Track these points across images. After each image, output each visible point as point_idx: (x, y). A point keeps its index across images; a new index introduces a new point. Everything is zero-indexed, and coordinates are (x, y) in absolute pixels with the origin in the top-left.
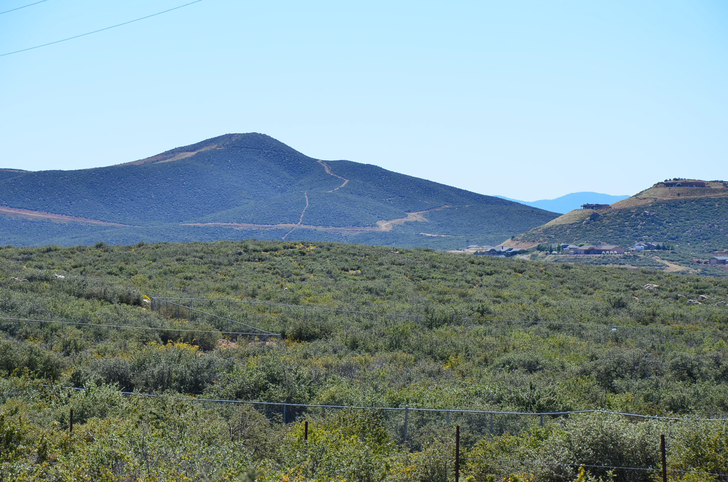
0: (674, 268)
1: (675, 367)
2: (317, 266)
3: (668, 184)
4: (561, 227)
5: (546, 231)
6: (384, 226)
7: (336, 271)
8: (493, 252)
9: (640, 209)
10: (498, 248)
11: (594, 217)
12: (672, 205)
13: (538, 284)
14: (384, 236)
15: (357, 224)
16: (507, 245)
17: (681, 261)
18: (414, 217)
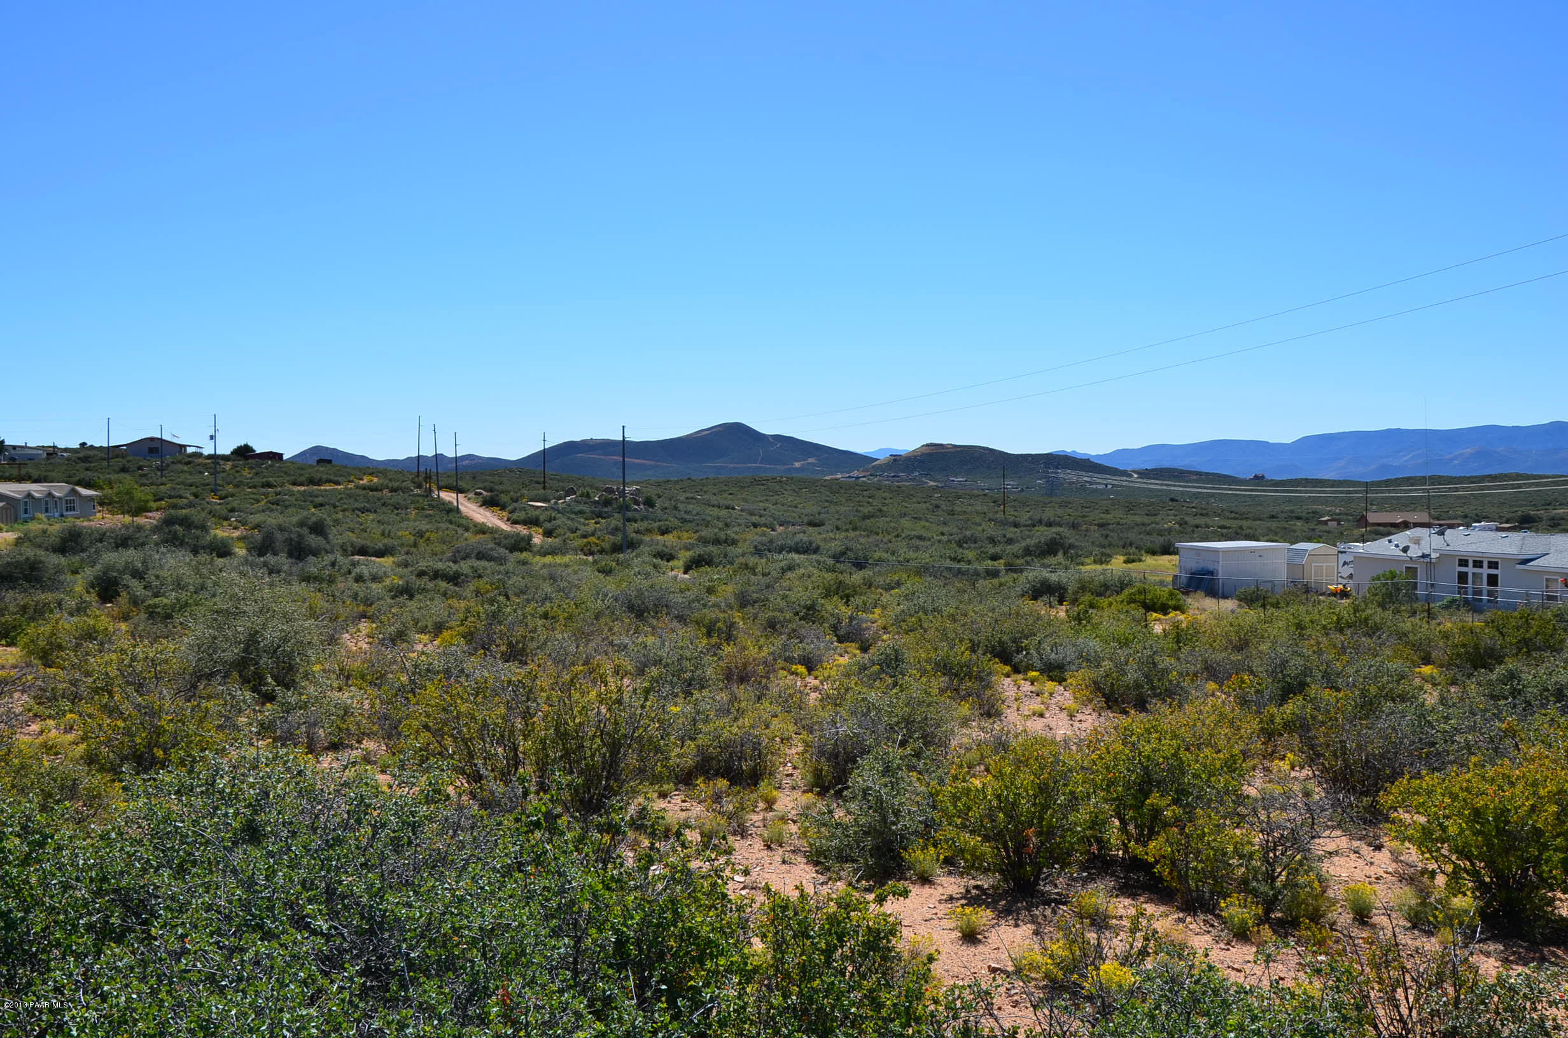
0: (932, 483)
1: (988, 538)
2: (788, 488)
3: (927, 445)
4: (880, 465)
5: (873, 467)
6: (797, 465)
7: (797, 490)
8: (850, 477)
9: (915, 457)
10: (851, 475)
11: (895, 460)
12: (930, 455)
13: (887, 495)
14: (797, 469)
15: (784, 464)
16: (856, 473)
17: (935, 481)
18: (811, 460)
